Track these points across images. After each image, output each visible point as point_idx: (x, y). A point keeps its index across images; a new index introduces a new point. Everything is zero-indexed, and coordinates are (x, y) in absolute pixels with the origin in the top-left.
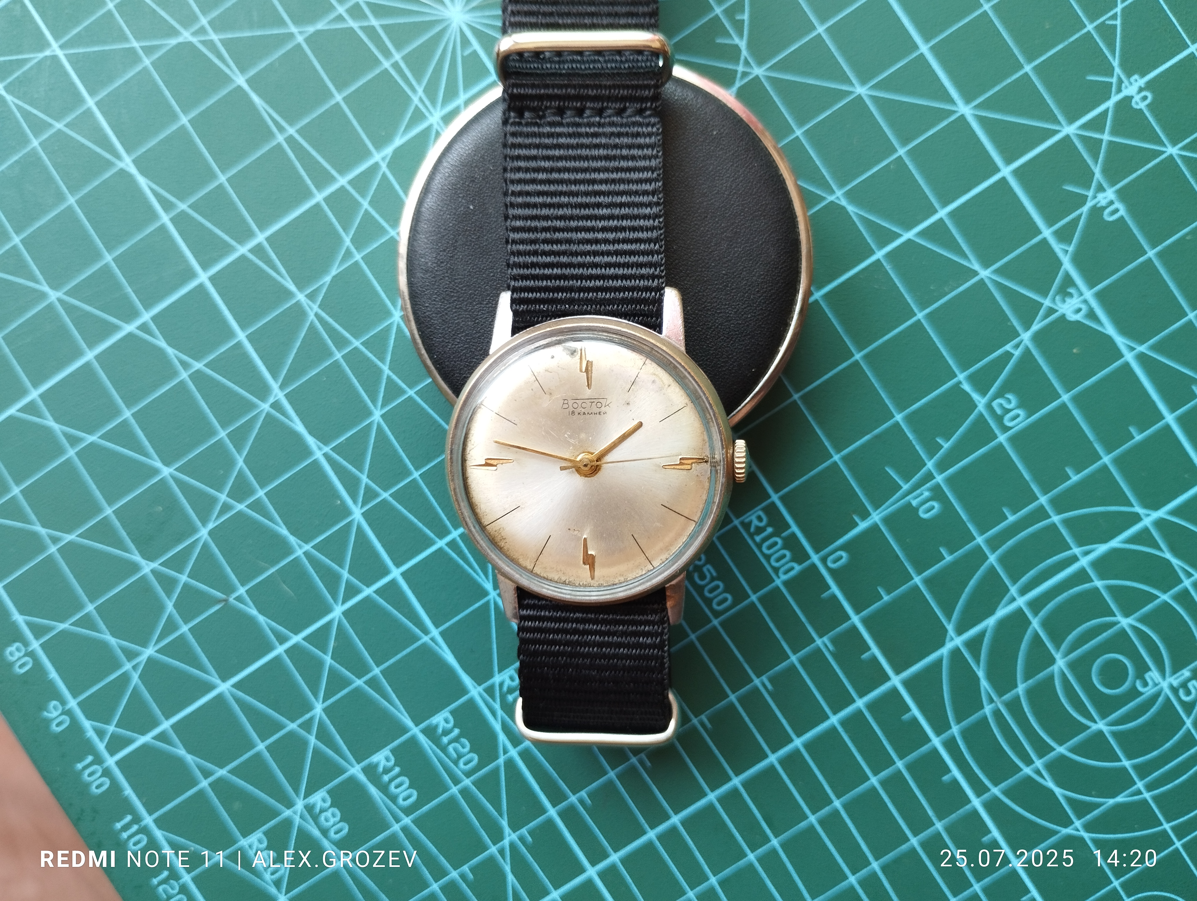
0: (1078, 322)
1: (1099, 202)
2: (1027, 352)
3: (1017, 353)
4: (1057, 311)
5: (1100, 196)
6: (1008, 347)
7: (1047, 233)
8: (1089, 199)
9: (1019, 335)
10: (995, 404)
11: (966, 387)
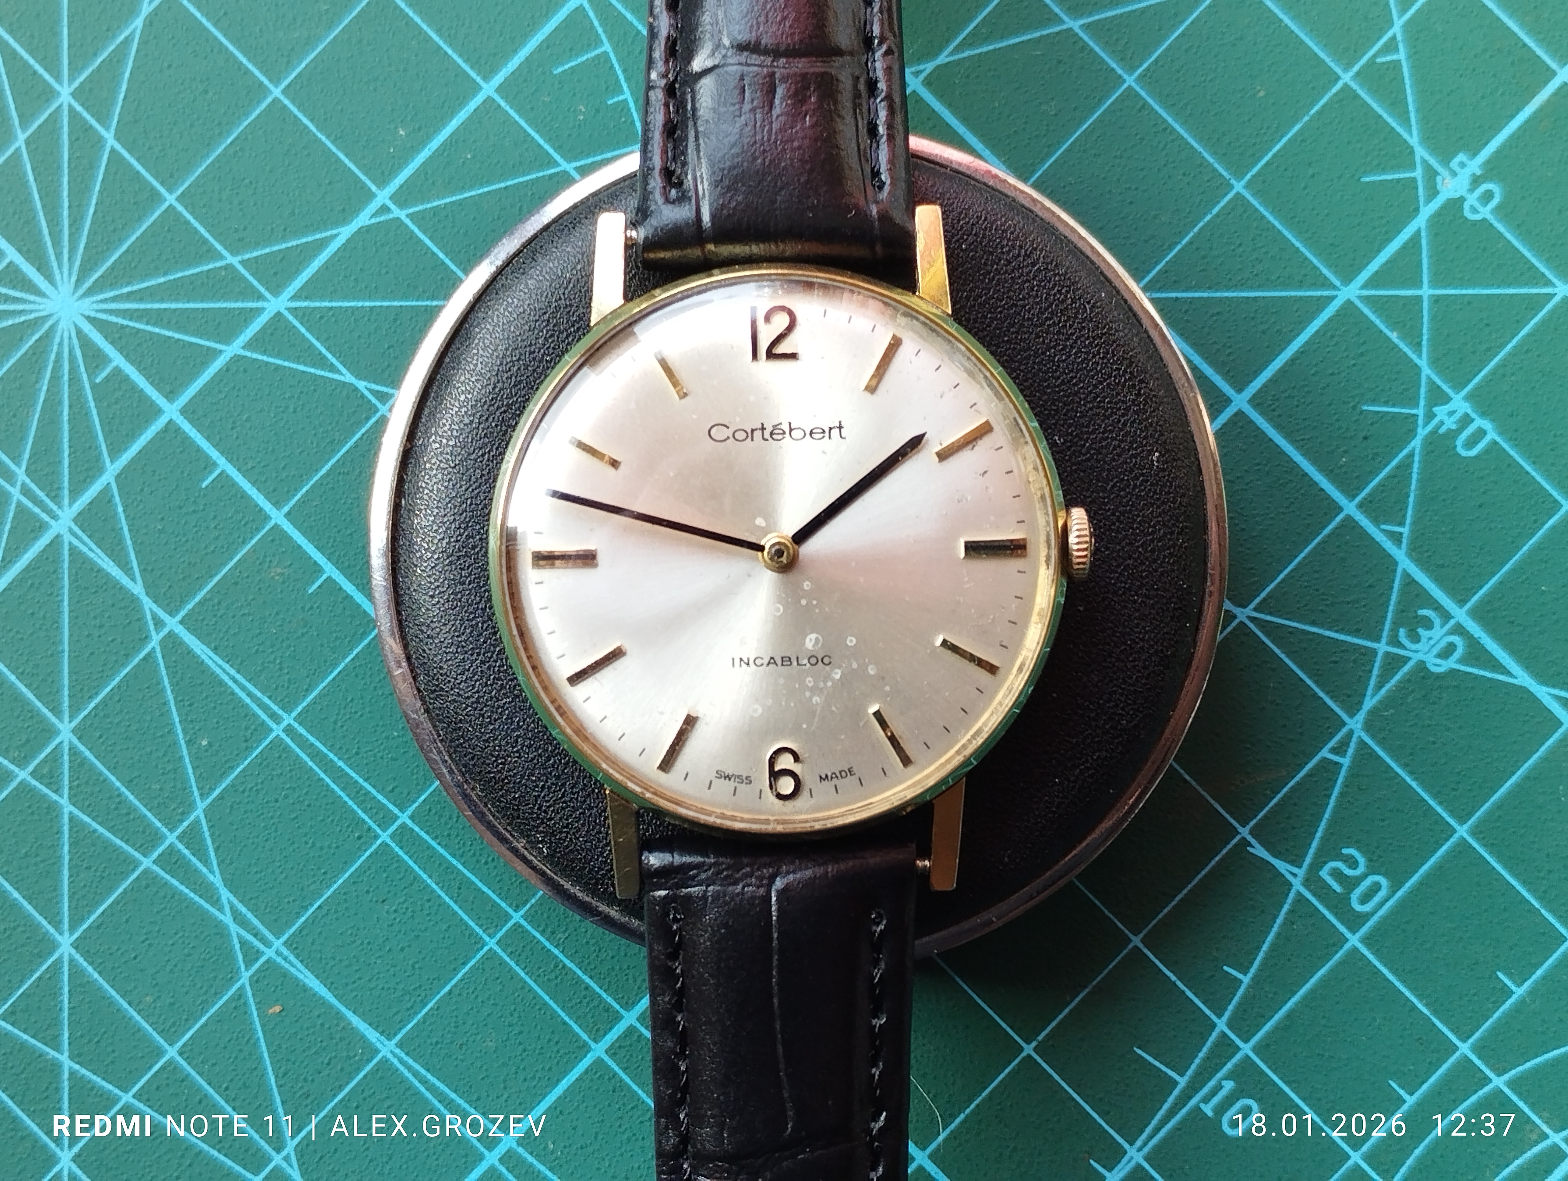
0: (1453, 672)
1: (1442, 423)
2: (1364, 753)
3: (1346, 761)
4: (1409, 659)
5: (1441, 411)
6: (1325, 753)
7: (1350, 508)
8: (1420, 421)
9: (1344, 724)
10: (1324, 873)
11: (1259, 851)
